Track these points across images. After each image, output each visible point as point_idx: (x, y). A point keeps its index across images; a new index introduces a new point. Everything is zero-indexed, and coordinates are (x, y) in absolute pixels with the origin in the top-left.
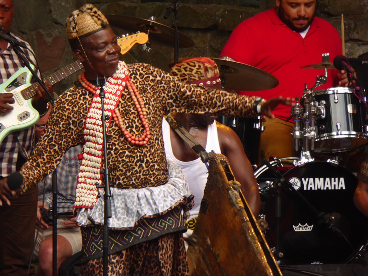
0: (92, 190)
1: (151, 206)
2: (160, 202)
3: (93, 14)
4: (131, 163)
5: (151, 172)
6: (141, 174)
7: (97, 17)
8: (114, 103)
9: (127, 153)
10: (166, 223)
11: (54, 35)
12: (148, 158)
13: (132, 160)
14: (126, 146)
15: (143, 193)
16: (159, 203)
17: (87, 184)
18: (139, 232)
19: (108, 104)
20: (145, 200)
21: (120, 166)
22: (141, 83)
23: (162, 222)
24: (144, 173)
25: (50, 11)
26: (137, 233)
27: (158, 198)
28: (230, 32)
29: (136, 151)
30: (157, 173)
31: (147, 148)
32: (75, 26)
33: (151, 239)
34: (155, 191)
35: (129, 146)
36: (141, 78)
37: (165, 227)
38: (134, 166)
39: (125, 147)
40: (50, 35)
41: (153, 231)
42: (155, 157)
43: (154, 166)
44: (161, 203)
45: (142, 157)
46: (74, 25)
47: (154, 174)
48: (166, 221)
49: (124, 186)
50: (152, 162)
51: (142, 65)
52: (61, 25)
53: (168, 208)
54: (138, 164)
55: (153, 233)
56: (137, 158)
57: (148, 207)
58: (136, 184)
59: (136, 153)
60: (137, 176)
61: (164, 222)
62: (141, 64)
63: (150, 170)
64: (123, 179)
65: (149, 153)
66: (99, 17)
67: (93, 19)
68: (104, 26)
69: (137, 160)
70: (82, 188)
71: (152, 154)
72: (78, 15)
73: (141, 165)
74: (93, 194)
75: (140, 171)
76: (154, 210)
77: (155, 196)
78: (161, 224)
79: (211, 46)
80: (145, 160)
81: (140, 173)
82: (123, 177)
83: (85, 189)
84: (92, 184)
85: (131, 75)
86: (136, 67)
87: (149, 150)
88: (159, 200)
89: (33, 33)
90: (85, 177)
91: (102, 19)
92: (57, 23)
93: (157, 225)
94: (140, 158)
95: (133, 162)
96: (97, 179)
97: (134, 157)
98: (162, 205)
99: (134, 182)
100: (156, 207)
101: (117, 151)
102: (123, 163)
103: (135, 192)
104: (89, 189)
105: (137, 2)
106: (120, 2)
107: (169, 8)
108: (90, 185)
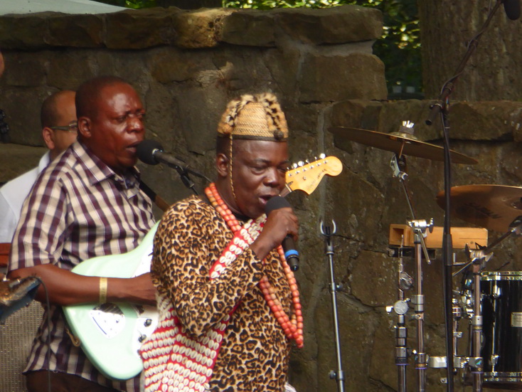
3: (270, 111)
5: (278, 386)
6: (266, 385)
7: (273, 118)
9: (259, 345)
13: (262, 358)
24: (270, 385)
29: (271, 346)
32: (235, 116)
35: (264, 334)
38: (261, 369)
45: (275, 359)
46: (233, 114)
54: (268, 367)
59: (270, 350)
63: (279, 382)
66: (276, 120)
67: (267, 118)
68: (277, 138)
69: (268, 361)
70: (176, 372)
72: (248, 102)
73: (270, 371)
75: (266, 380)
79: (503, 169)
80: (278, 365)
81: (265, 382)
83: (182, 375)
84: (195, 371)
90: (184, 355)
91: (280, 126)
94: (273, 360)
97: (266, 355)
101: (245, 336)
102: (248, 358)
104: (188, 378)
105: (382, 101)
106: (354, 101)
107: (434, 106)
108: (191, 371)
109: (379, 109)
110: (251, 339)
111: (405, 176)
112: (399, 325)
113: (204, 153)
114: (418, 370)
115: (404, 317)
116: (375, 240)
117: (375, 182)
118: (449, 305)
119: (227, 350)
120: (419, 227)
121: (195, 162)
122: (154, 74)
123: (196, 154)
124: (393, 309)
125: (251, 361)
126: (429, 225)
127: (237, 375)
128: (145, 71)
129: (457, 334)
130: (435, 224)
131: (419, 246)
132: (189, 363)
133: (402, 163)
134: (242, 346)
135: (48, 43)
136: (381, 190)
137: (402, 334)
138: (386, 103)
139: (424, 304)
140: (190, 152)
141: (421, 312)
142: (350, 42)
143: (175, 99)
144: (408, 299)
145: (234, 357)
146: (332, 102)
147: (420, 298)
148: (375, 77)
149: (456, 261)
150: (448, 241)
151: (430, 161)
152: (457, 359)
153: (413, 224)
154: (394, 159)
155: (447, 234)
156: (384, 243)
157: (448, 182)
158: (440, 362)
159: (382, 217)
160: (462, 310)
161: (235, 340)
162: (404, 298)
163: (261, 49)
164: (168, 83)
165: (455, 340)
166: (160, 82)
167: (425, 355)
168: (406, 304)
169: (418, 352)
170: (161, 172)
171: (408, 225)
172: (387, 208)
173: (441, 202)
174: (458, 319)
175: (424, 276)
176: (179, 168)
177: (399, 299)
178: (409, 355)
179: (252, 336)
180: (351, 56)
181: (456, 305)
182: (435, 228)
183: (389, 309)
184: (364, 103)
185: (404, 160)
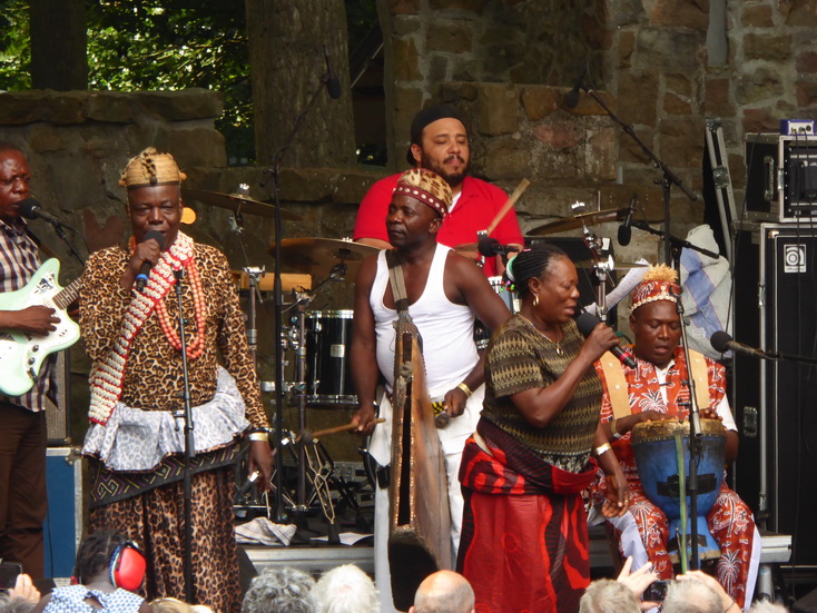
0: (107, 398)
3: (145, 163)
4: (158, 378)
6: (169, 396)
7: (147, 167)
8: (162, 291)
9: (156, 363)
11: (108, 214)
13: (160, 373)
14: (157, 353)
15: (167, 421)
18: (164, 471)
19: (154, 289)
21: (144, 379)
22: (205, 274)
24: (174, 395)
25: (103, 182)
28: (357, 206)
29: (168, 362)
30: (192, 397)
33: (180, 479)
35: (161, 353)
36: (208, 268)
38: (161, 383)
39: (155, 354)
40: (103, 214)
43: (191, 387)
45: (174, 373)
52: (118, 200)
54: (168, 381)
56: (168, 372)
59: (168, 366)
60: (162, 397)
64: (144, 397)
67: (142, 168)
68: (152, 183)
69: (167, 376)
70: (97, 394)
71: (191, 370)
73: (171, 383)
75: (169, 391)
79: (323, 226)
80: (179, 376)
82: (144, 394)
83: (101, 395)
84: (109, 391)
85: (197, 259)
89: (80, 212)
90: (102, 378)
91: (155, 173)
92: (112, 198)
94: (172, 374)
95: (161, 377)
96: (115, 385)
97: (163, 371)
99: (158, 404)
101: (144, 357)
102: (147, 375)
103: (158, 420)
104: (104, 397)
105: (222, 168)
107: (267, 171)
108: (107, 391)
109: (219, 175)
111: (241, 230)
113: (73, 211)
118: (278, 339)
119: (130, 370)
120: (253, 273)
121: (67, 218)
122: (31, 145)
123: (67, 212)
126: (261, 271)
128: (25, 143)
129: (285, 363)
130: (268, 270)
131: (253, 288)
132: (106, 385)
133: (239, 219)
134: (141, 365)
138: (225, 169)
139: (257, 338)
140: (62, 210)
141: (254, 345)
142: (195, 118)
143: (49, 166)
145: (136, 375)
147: (254, 331)
148: (216, 148)
149: (284, 302)
150: (278, 285)
151: (261, 218)
152: (284, 384)
153: (248, 270)
154: (232, 216)
155: (277, 278)
157: (278, 236)
158: (270, 386)
160: (289, 343)
161: (136, 361)
163: (121, 125)
164: (43, 153)
165: (283, 368)
166: (36, 152)
171: (244, 271)
173: (272, 252)
174: (285, 350)
176: (53, 221)
180: (196, 130)
181: (284, 338)
182: (267, 274)
184: (206, 170)
185: (241, 217)
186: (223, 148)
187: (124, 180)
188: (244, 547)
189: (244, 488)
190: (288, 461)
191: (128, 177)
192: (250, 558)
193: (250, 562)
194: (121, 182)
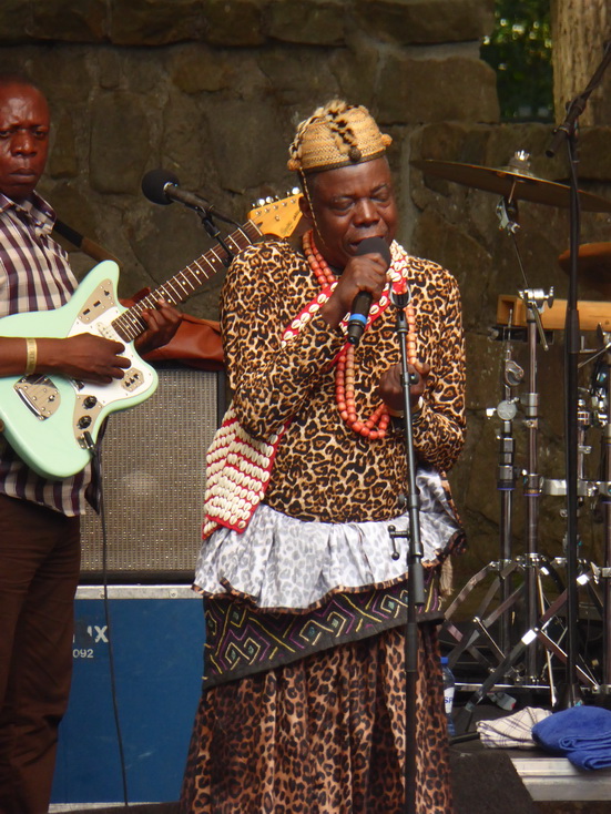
0: (246, 487)
1: (357, 567)
2: (378, 558)
3: (336, 127)
4: (334, 467)
5: (372, 498)
6: (349, 496)
7: (342, 135)
9: (333, 442)
10: (397, 604)
12: (376, 466)
13: (338, 459)
14: (336, 425)
15: (342, 537)
16: (375, 560)
17: (239, 472)
18: (335, 623)
20: (345, 551)
21: (310, 465)
22: (424, 307)
23: (388, 600)
24: (357, 496)
26: (328, 625)
27: (376, 549)
29: (353, 443)
30: (384, 502)
31: (381, 444)
32: (298, 145)
33: (361, 637)
34: (369, 534)
35: (343, 427)
36: (430, 296)
37: (394, 611)
38: (339, 475)
39: (333, 426)
41: (367, 620)
42: (393, 467)
43: (384, 485)
44: (381, 562)
45: (361, 461)
47: (378, 502)
48: (398, 598)
49: (306, 514)
50: (382, 476)
51: (440, 271)
53: (397, 576)
54: (349, 473)
55: (367, 626)
56: (351, 458)
57: (351, 567)
58: (332, 516)
59: (352, 448)
60: (338, 498)
61: (392, 601)
62: (440, 267)
63: (371, 493)
64: (307, 496)
65: (381, 456)
66: (347, 136)
67: (334, 137)
69: (349, 464)
70: (229, 478)
71: (387, 459)
73: (354, 477)
74: (245, 498)
75: (349, 489)
76: (364, 576)
77: (368, 543)
78: (386, 605)
80: (368, 467)
81: (347, 493)
82: (309, 491)
83: (234, 481)
84: (250, 475)
86: (426, 267)
87: (384, 449)
88: (378, 554)
90: (239, 454)
93: (378, 608)
94: (358, 461)
95: (339, 466)
96: (261, 466)
98: (382, 567)
99: (329, 510)
100: (368, 569)
101: (314, 430)
102: (316, 460)
103: (325, 531)
104: (240, 484)
105: (492, 123)
106: (453, 123)
107: (558, 130)
108: (246, 475)
109: (487, 135)
110: (321, 434)
111: (516, 228)
112: (504, 435)
113: (243, 191)
114: (528, 498)
115: (511, 424)
116: (478, 318)
117: (479, 237)
118: (573, 408)
119: (288, 450)
120: (534, 299)
121: (231, 203)
122: (176, 81)
123: (233, 193)
124: (495, 412)
125: (321, 464)
126: (547, 297)
127: (303, 484)
128: (164, 76)
129: (584, 449)
130: (557, 295)
131: (533, 325)
132: (244, 465)
133: (512, 209)
134: (307, 443)
135: (30, 34)
136: (488, 248)
137: (508, 447)
138: (497, 127)
139: (539, 407)
140: (225, 190)
141: (534, 418)
142: (450, 41)
143: (204, 117)
144: (516, 399)
145: (297, 459)
146: (421, 124)
147: (533, 396)
148: (483, 91)
149: (585, 348)
150: (573, 320)
151: (557, 209)
152: (582, 485)
153: (526, 295)
154: (501, 204)
155: (572, 309)
156: (490, 322)
157: (575, 237)
158: (559, 487)
159: (487, 285)
160: (594, 419)
161: (299, 435)
162: (512, 398)
163: (325, 49)
164: (196, 94)
165: (581, 458)
166: (184, 91)
167: (539, 477)
168: (514, 406)
169: (529, 472)
170: (183, 216)
171: (519, 295)
172: (496, 273)
173: (566, 265)
174: (586, 428)
175: (539, 366)
176: (199, 209)
177: (504, 399)
178: (517, 477)
179: (324, 430)
180: (449, 61)
181: (582, 408)
182: (556, 302)
183: (490, 412)
184: (466, 127)
185: (515, 206)
186: (493, 90)
187: (298, 158)
188: (509, 753)
189: (513, 655)
190: (587, 610)
191: (304, 155)
192: (520, 771)
193: (518, 779)
194: (292, 163)
